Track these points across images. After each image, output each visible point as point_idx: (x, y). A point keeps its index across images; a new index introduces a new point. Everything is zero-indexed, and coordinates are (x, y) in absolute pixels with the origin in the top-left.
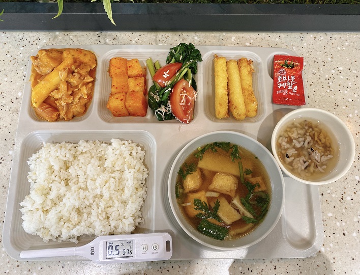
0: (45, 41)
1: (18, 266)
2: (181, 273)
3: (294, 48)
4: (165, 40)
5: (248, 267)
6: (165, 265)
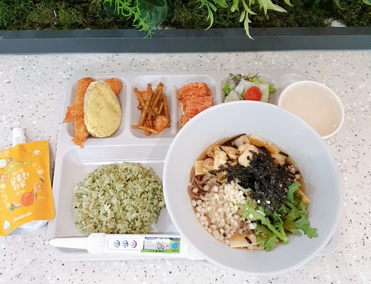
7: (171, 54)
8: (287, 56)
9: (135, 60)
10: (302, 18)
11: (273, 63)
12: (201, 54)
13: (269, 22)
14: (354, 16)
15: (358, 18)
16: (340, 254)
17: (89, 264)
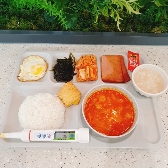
17: (30, 151)
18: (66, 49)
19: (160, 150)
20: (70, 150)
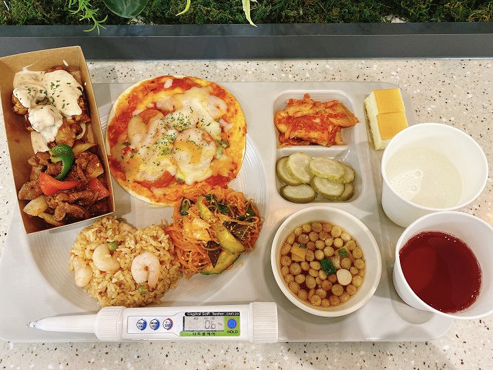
0: (141, 72)
1: (107, 353)
2: (329, 367)
3: (454, 77)
4: (289, 69)
5: (424, 360)
6: (307, 355)
7: (167, 62)
8: (328, 67)
9: (116, 70)
10: (349, 13)
11: (308, 75)
12: (207, 62)
13: (303, 18)
14: (425, 10)
15: (430, 14)
16: (390, 358)
17: (12, 366)
18: (130, 73)
19: (358, 365)
20: (116, 362)
